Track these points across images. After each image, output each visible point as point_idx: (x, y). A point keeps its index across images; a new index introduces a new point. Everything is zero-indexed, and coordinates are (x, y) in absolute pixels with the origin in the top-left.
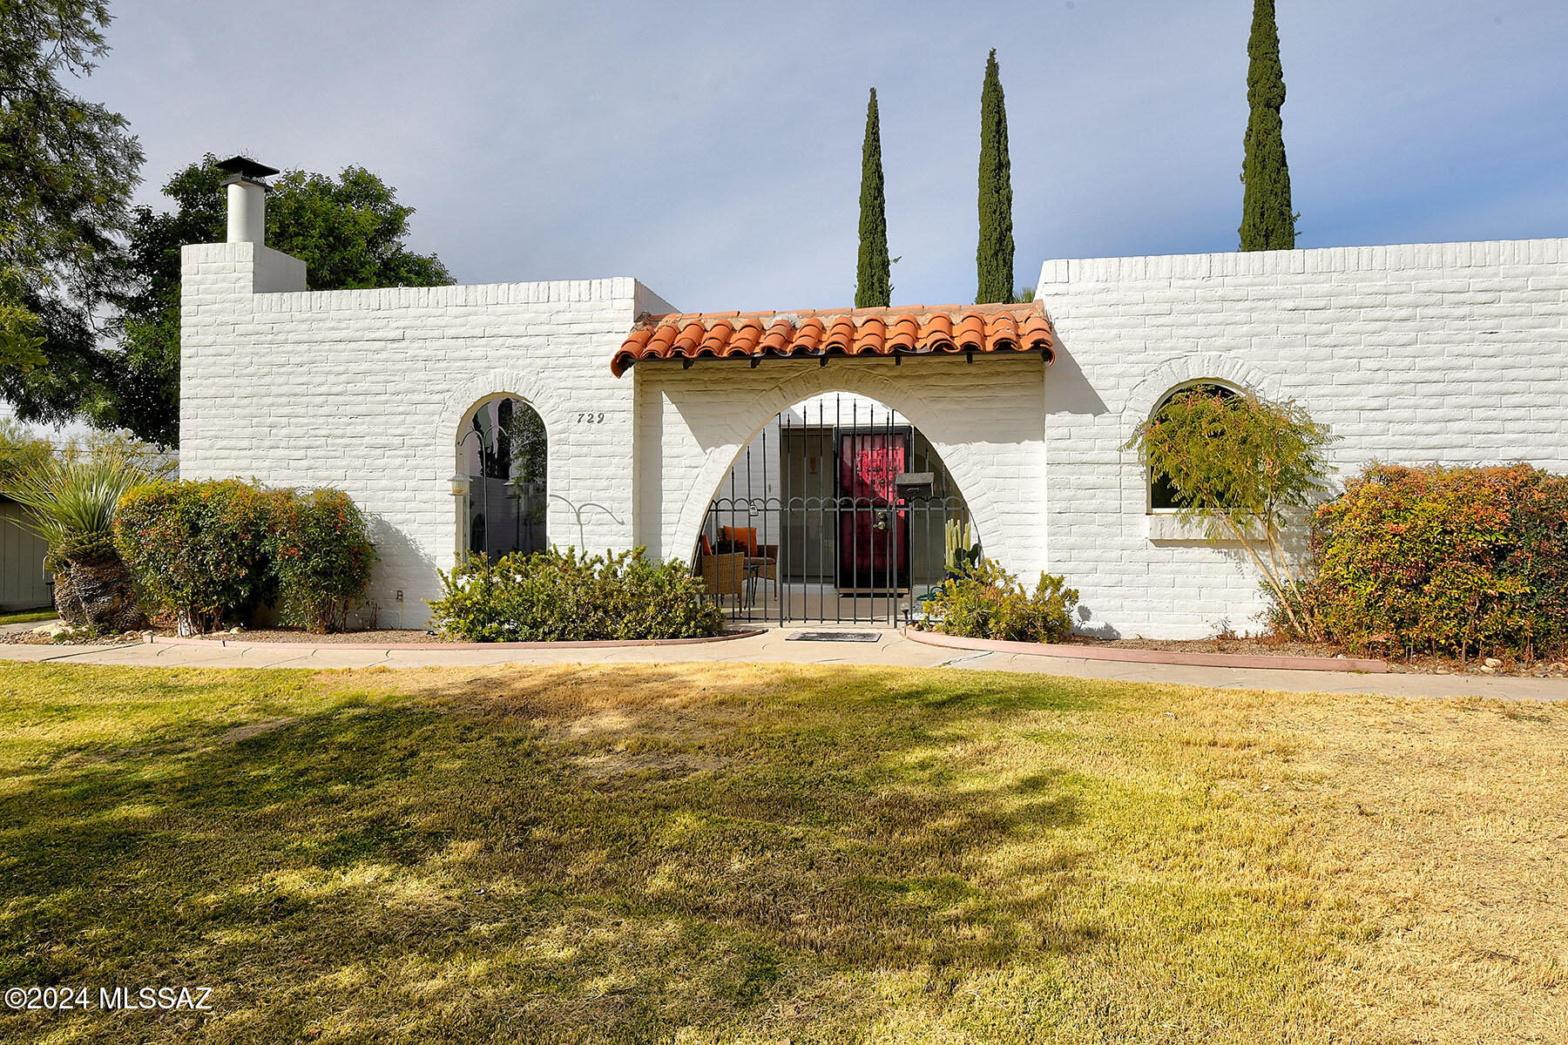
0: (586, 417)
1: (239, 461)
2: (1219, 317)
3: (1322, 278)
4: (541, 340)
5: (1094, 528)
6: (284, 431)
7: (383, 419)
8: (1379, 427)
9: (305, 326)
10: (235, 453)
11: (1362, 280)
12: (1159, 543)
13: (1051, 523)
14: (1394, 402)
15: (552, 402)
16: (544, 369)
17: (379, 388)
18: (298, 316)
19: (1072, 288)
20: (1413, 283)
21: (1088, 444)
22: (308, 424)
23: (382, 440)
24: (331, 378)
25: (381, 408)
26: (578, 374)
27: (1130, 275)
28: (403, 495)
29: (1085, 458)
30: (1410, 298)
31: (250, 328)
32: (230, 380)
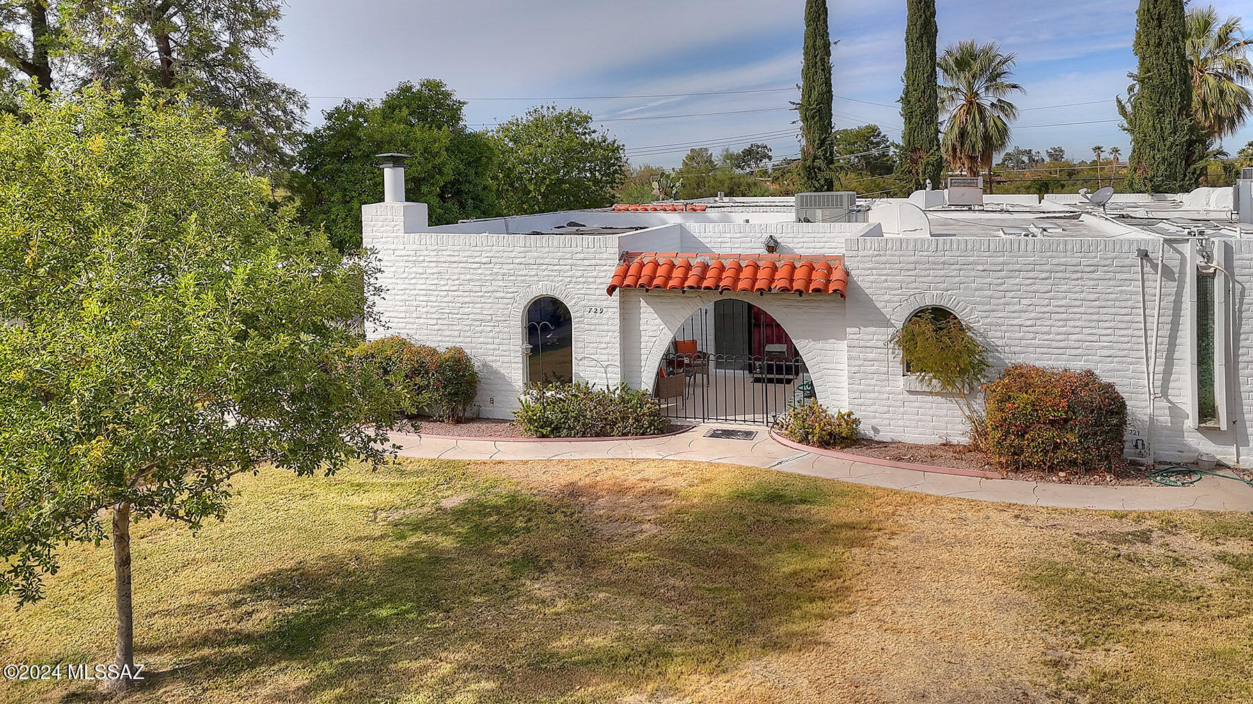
0: (593, 310)
2: (942, 273)
3: (999, 254)
4: (567, 267)
5: (873, 382)
6: (425, 310)
7: (480, 305)
8: (1032, 335)
9: (435, 253)
12: (910, 392)
13: (850, 378)
14: (1038, 322)
15: (574, 301)
16: (570, 282)
17: (478, 289)
19: (861, 254)
21: (870, 337)
22: (438, 306)
23: (481, 317)
24: (450, 282)
25: (478, 300)
26: (588, 287)
28: (492, 347)
29: (868, 344)
30: (1048, 267)
31: (403, 253)
32: (393, 280)
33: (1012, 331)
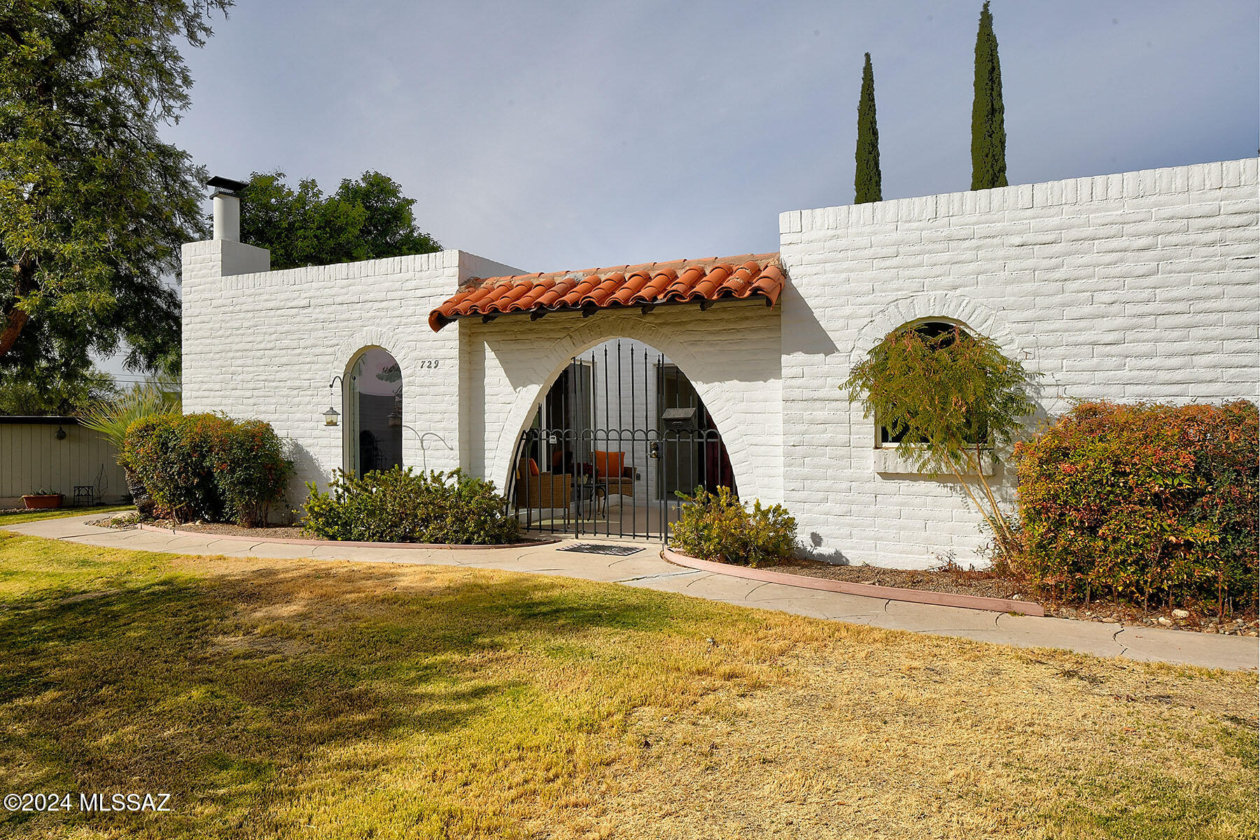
0: (427, 364)
1: (215, 400)
2: (945, 257)
3: (1053, 211)
4: (396, 303)
5: (825, 460)
6: (240, 377)
7: (297, 367)
8: (1115, 361)
10: (212, 393)
11: (1095, 211)
12: (886, 476)
13: (787, 455)
14: (1130, 335)
15: (404, 352)
16: (398, 326)
17: (295, 344)
18: (247, 292)
19: (805, 237)
20: (1153, 210)
21: (819, 382)
22: (253, 372)
23: (297, 383)
24: (267, 337)
25: (296, 359)
26: (420, 329)
27: (858, 222)
28: (311, 425)
29: (817, 395)
30: (1150, 226)
31: (220, 302)
32: (209, 341)
33: (1075, 355)
